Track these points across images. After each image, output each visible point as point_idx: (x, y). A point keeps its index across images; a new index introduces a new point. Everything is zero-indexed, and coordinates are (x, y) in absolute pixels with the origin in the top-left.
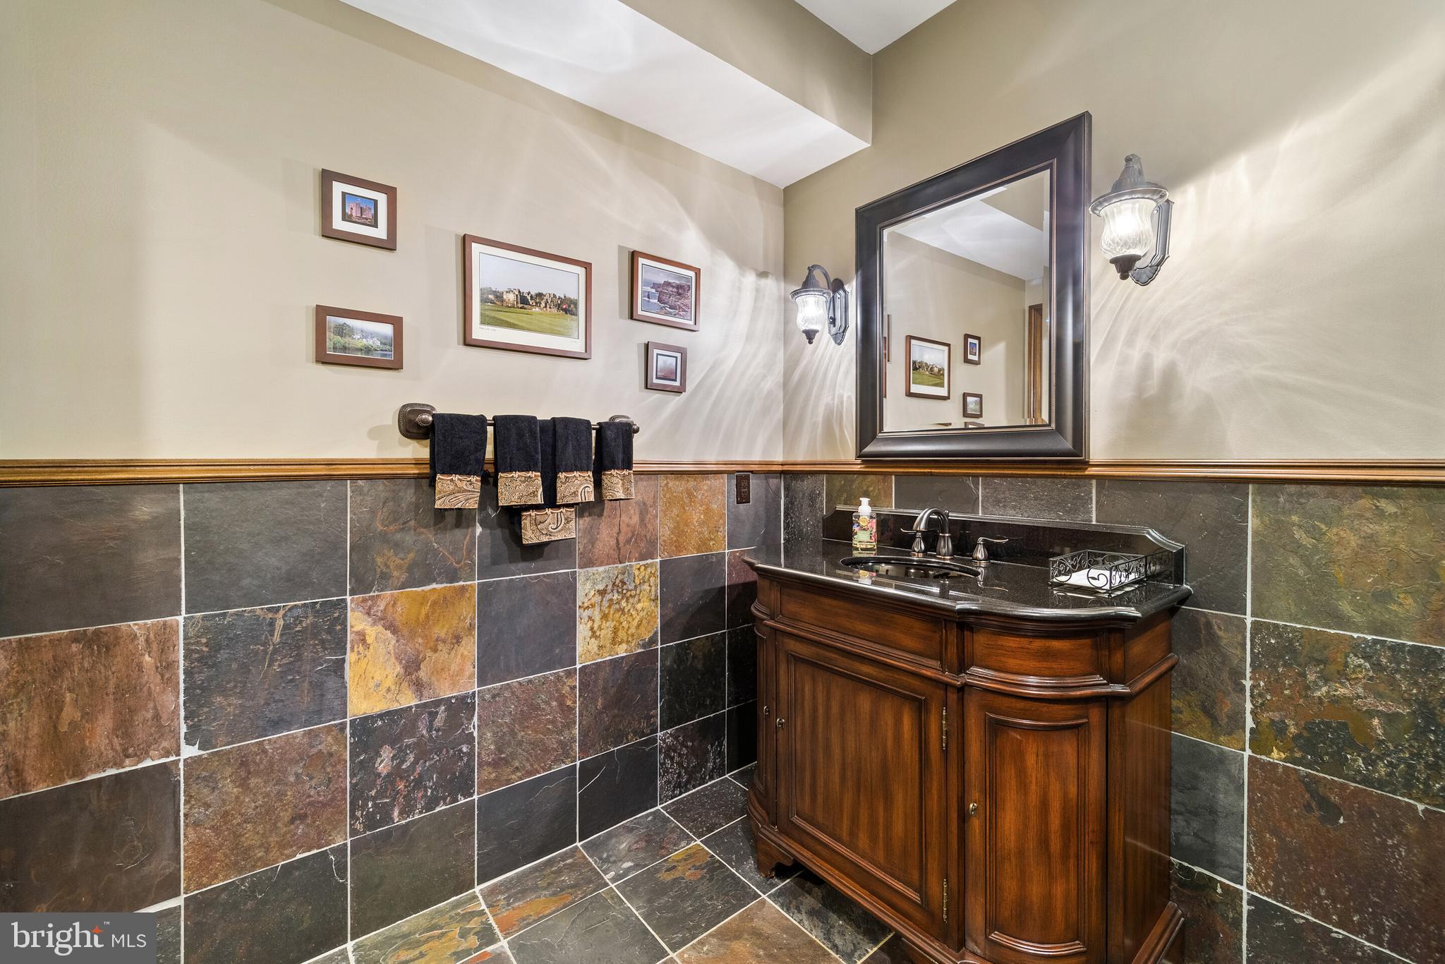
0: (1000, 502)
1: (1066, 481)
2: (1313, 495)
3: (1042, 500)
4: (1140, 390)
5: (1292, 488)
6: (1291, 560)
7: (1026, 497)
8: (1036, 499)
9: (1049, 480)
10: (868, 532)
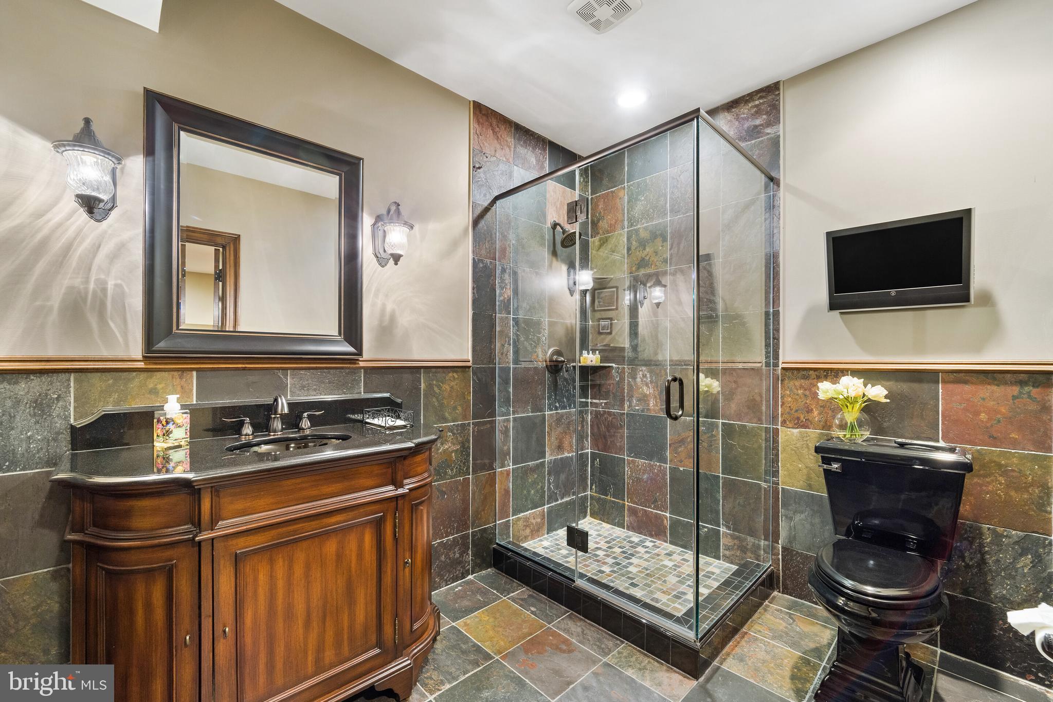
0: (305, 387)
1: (347, 371)
2: (439, 372)
3: (334, 383)
4: (381, 321)
5: (434, 370)
6: (434, 400)
7: (324, 382)
8: (330, 383)
9: (338, 370)
10: (184, 428)
